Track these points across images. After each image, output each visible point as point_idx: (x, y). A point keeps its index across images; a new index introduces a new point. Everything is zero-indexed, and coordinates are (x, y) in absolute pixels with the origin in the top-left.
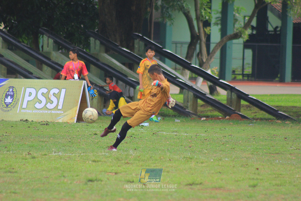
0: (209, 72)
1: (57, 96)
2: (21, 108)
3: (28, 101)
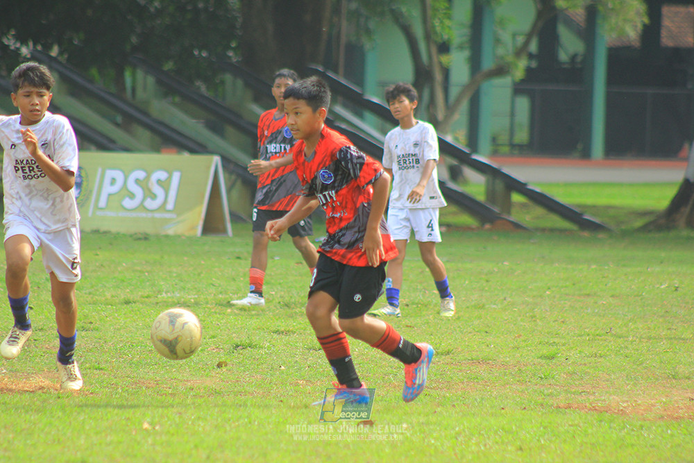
1: (165, 185)
2: (97, 207)
3: (110, 195)
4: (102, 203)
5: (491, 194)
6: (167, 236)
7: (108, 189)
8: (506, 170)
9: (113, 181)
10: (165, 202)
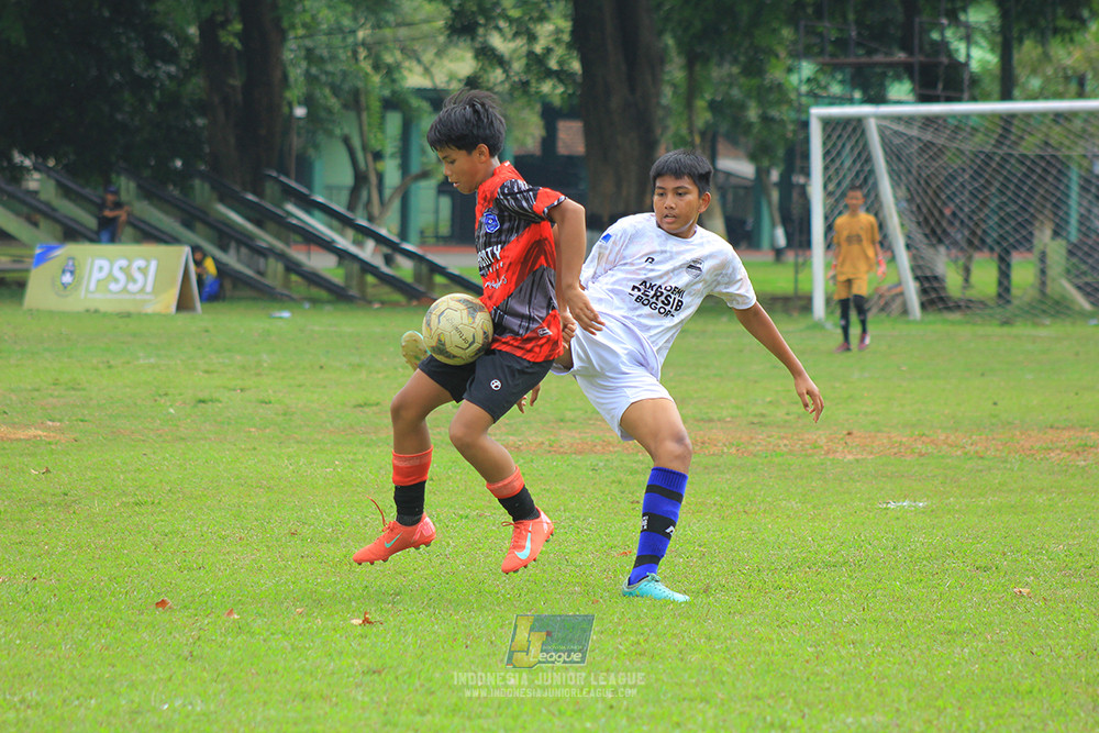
0: (383, 232)
1: (143, 271)
2: (87, 290)
3: (98, 281)
4: (92, 286)
5: (418, 276)
6: (147, 315)
7: (96, 275)
8: (431, 257)
9: (101, 269)
10: (144, 286)
